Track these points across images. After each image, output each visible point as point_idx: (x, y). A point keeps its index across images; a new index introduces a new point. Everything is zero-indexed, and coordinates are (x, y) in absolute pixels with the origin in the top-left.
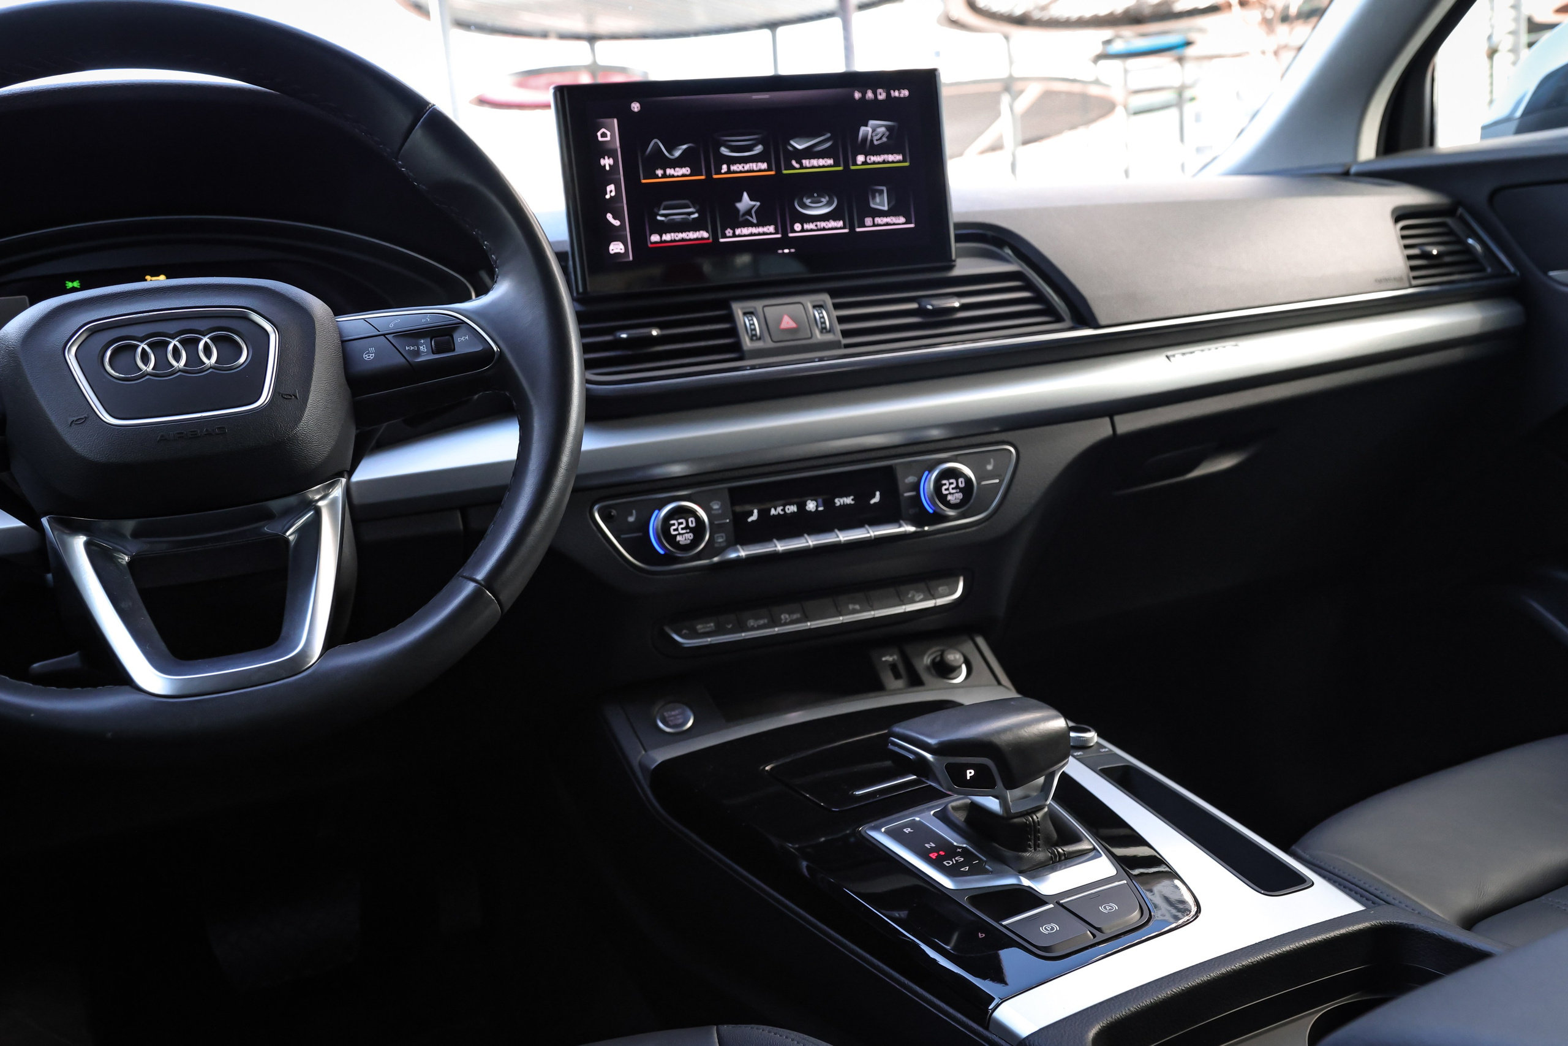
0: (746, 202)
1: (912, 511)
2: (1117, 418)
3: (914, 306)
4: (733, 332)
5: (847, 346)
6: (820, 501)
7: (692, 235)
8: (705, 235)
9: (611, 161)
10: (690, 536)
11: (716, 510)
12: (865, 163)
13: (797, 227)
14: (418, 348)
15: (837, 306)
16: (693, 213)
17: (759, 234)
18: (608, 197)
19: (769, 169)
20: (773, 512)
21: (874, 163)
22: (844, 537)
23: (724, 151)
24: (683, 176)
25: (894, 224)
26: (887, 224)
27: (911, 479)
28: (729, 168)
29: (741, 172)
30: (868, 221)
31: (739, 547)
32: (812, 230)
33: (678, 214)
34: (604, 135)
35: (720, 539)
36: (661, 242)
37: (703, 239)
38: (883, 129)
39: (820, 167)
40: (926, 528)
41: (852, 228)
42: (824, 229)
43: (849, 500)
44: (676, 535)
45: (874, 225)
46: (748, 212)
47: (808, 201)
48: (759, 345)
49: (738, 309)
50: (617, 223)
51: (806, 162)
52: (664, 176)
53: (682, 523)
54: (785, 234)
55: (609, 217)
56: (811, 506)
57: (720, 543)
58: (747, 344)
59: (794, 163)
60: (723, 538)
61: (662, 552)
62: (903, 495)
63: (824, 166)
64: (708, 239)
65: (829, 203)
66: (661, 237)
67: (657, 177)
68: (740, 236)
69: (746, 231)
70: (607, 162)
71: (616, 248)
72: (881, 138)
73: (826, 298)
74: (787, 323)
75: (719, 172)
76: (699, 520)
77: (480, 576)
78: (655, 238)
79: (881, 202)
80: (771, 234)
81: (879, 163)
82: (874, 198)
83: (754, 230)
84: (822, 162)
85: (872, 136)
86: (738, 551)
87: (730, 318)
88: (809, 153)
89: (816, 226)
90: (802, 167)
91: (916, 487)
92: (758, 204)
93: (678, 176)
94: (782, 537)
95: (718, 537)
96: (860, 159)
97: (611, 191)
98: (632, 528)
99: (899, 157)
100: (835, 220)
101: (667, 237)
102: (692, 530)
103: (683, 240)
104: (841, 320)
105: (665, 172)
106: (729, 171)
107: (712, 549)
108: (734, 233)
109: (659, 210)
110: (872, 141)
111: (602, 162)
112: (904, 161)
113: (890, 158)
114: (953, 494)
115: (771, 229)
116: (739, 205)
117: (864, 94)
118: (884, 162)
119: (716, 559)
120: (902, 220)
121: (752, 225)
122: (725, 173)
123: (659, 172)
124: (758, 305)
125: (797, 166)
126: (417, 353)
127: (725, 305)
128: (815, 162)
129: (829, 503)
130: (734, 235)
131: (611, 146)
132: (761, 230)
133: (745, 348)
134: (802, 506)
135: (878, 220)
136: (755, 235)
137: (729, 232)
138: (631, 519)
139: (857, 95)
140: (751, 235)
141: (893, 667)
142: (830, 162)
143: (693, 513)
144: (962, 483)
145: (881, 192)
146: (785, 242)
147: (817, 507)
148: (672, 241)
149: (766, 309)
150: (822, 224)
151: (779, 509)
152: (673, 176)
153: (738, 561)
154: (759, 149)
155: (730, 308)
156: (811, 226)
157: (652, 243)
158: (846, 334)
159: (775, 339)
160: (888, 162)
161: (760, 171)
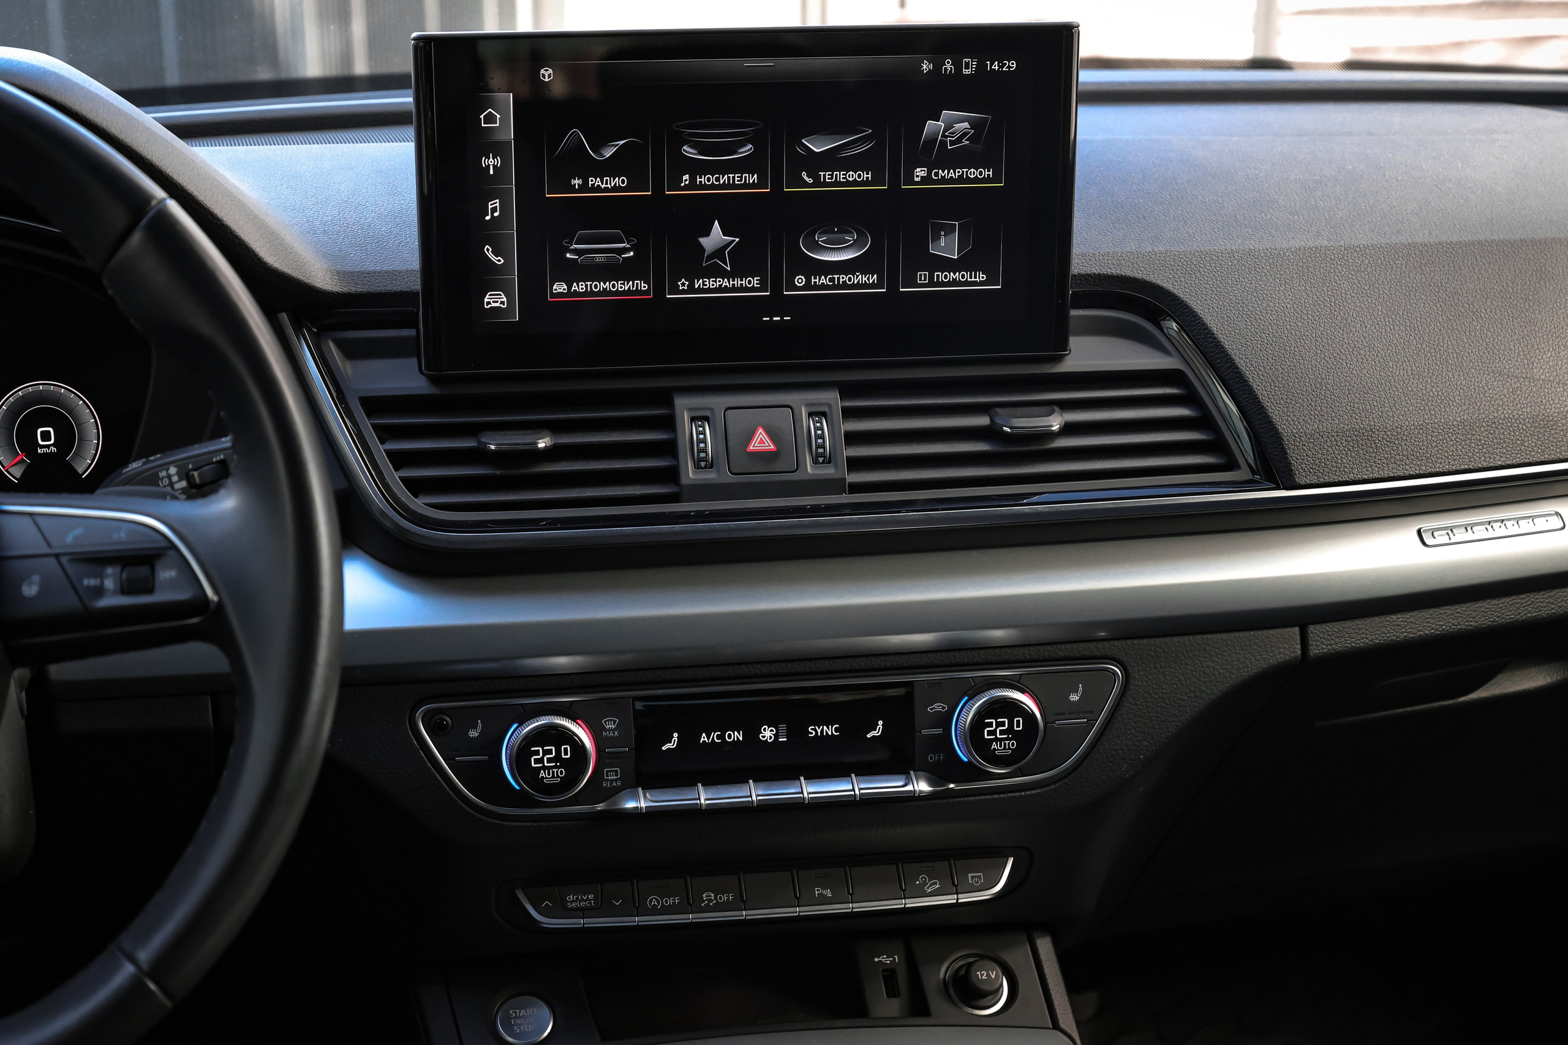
0: (716, 237)
1: (932, 758)
2: (1311, 628)
3: (983, 421)
4: (669, 448)
5: (855, 488)
6: (783, 727)
7: (621, 286)
8: (644, 286)
9: (498, 161)
10: (561, 772)
11: (609, 730)
12: (925, 180)
13: (800, 280)
14: (102, 583)
15: (849, 413)
16: (625, 250)
17: (734, 289)
18: (488, 218)
19: (761, 184)
20: (704, 738)
21: (943, 180)
22: (811, 790)
23: (688, 151)
24: (615, 189)
25: (967, 283)
26: (954, 283)
27: (938, 707)
28: (693, 179)
29: (713, 187)
30: (922, 276)
31: (640, 789)
32: (823, 287)
33: (599, 252)
34: (490, 119)
35: (612, 776)
36: (569, 294)
37: (638, 292)
38: (966, 125)
39: (848, 183)
40: (952, 786)
41: (893, 286)
42: (845, 286)
43: (830, 730)
44: (538, 769)
45: (931, 283)
46: (719, 253)
47: (821, 239)
48: (711, 476)
49: (684, 407)
50: (498, 260)
51: (825, 176)
52: (584, 188)
53: (550, 752)
54: (776, 289)
55: (488, 251)
56: (767, 734)
57: (612, 781)
58: (690, 474)
59: (804, 175)
60: (617, 775)
61: (518, 788)
62: (921, 732)
63: (855, 183)
64: (647, 292)
65: (856, 245)
66: (570, 287)
67: (572, 189)
68: (700, 290)
69: (710, 283)
70: (491, 162)
71: (494, 300)
72: (959, 140)
73: (831, 398)
74: (761, 442)
75: (675, 184)
76: (578, 747)
77: (145, 955)
78: (560, 287)
79: (947, 246)
80: (753, 289)
81: (952, 181)
82: (937, 238)
83: (726, 283)
84: (852, 176)
85: (943, 136)
86: (636, 798)
87: (669, 423)
88: (831, 160)
89: (832, 280)
90: (817, 182)
91: (945, 720)
92: (737, 240)
93: (606, 190)
94: (711, 781)
95: (607, 772)
96: (920, 172)
97: (494, 210)
98: (474, 747)
99: (988, 173)
100: (864, 272)
101: (580, 287)
102: (564, 763)
103: (605, 292)
104: (852, 438)
105: (586, 182)
106: (693, 185)
107: (597, 790)
108: (691, 285)
109: (571, 245)
110: (943, 144)
111: (484, 162)
112: (996, 178)
113: (973, 173)
114: (1001, 740)
115: (755, 282)
116: (703, 240)
117: (938, 65)
118: (961, 180)
119: (600, 807)
120: (982, 277)
121: (724, 274)
122: (686, 188)
123: (577, 182)
124: (718, 402)
125: (809, 180)
126: (99, 591)
127: (665, 398)
128: (840, 176)
129: (797, 732)
130: (691, 289)
131: (502, 137)
132: (737, 282)
133: (684, 481)
134: (752, 734)
135: (939, 275)
136: (726, 290)
137: (683, 284)
138: (473, 734)
139: (926, 67)
140: (720, 289)
141: (889, 975)
142: (867, 176)
143: (569, 737)
144: (1019, 724)
145: (950, 230)
146: (777, 303)
147: (776, 736)
148: (586, 294)
149: (729, 412)
150: (844, 278)
151: (715, 735)
152: (598, 189)
153: (636, 813)
154: (747, 150)
155: (670, 404)
156: (824, 280)
157: (553, 295)
158: (855, 464)
159: (734, 471)
160: (969, 180)
161: (746, 186)
